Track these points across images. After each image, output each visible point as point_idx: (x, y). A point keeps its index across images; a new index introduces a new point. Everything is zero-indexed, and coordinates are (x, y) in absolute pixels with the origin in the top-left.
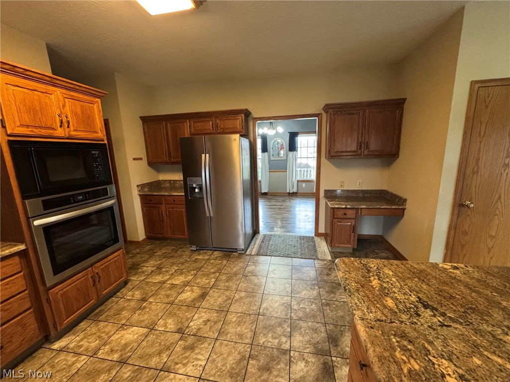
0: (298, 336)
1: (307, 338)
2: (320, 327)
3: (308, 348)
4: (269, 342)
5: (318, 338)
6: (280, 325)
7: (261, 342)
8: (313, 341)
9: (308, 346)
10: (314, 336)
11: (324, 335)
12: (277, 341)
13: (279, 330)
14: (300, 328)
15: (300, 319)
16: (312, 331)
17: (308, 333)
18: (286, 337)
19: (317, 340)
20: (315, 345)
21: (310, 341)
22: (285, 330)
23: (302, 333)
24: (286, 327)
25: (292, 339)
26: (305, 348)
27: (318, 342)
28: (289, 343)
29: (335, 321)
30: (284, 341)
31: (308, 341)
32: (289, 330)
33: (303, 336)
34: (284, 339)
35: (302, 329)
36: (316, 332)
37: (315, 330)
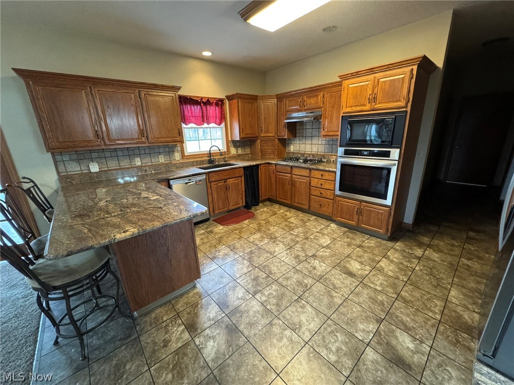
0: (258, 309)
1: (251, 313)
2: (249, 332)
3: (245, 307)
4: (270, 289)
5: (243, 320)
6: (277, 305)
7: (273, 286)
8: (245, 315)
9: (246, 308)
10: (248, 319)
11: (242, 327)
12: (266, 294)
13: (274, 301)
14: (262, 316)
15: (271, 324)
16: (253, 322)
17: (254, 317)
18: (264, 301)
19: (243, 318)
20: (242, 313)
21: (247, 313)
22: (270, 305)
23: (258, 314)
24: (273, 307)
25: (259, 304)
26: (246, 305)
27: (241, 317)
28: (259, 300)
29: (242, 353)
30: (262, 298)
31: (249, 311)
32: (268, 307)
33: (255, 312)
34: (264, 298)
35: (260, 317)
36: (248, 324)
37: (251, 325)
